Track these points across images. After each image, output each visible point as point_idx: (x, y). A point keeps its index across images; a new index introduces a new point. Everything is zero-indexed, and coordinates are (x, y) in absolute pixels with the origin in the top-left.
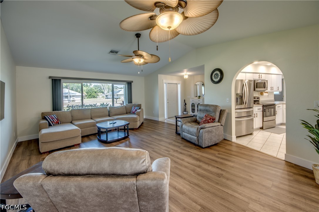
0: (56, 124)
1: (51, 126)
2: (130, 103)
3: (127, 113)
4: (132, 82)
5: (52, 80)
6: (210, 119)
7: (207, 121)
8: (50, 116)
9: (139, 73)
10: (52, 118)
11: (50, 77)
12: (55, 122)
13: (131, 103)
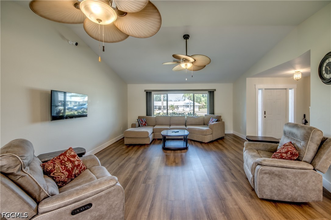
0: (143, 126)
1: (140, 126)
2: (211, 114)
3: (204, 125)
4: (215, 90)
5: (146, 92)
6: (286, 153)
7: (280, 154)
8: (141, 120)
9: (186, 80)
10: (142, 121)
11: (145, 91)
12: (143, 124)
13: (213, 114)
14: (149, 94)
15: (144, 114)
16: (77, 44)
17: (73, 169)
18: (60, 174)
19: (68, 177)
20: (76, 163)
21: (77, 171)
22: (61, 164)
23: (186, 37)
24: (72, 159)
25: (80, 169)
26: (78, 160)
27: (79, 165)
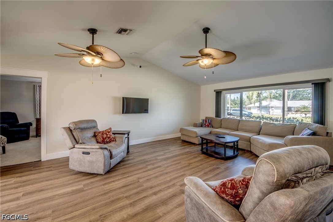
0: (206, 126)
1: (202, 127)
5: (216, 92)
8: (205, 120)
10: (206, 122)
11: (215, 91)
12: (206, 125)
14: (218, 93)
15: (212, 114)
16: (140, 67)
17: (106, 138)
18: (99, 138)
19: (102, 141)
20: (108, 136)
21: (108, 140)
22: (102, 135)
23: (206, 31)
24: (107, 133)
25: (110, 139)
26: (110, 135)
27: (110, 137)
